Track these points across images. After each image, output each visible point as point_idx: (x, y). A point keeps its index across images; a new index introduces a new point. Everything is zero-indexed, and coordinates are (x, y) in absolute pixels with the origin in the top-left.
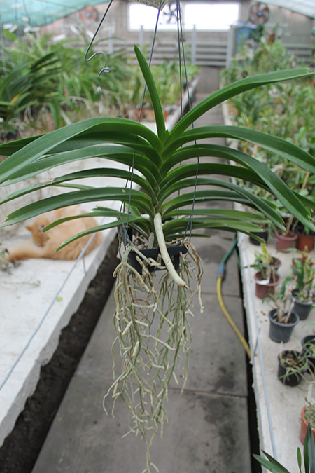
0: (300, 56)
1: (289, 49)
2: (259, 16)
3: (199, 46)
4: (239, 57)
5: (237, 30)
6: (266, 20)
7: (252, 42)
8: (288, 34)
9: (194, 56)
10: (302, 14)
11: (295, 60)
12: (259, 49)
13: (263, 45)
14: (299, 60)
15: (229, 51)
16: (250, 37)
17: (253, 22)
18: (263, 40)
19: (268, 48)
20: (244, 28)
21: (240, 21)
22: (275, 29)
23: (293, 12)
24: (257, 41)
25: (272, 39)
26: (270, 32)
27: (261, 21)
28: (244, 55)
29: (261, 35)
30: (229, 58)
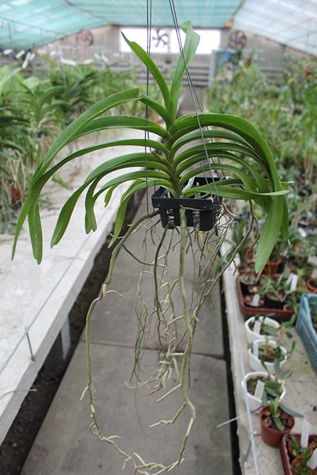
0: (272, 78)
1: (263, 71)
2: (237, 43)
4: (219, 78)
5: (218, 55)
6: (243, 46)
7: (230, 65)
8: (263, 59)
10: (276, 42)
11: (266, 81)
12: (237, 71)
13: (240, 68)
14: (269, 81)
15: (211, 72)
16: (230, 60)
17: (232, 48)
18: (241, 63)
19: (245, 70)
20: (224, 52)
21: (221, 46)
22: (251, 54)
24: (235, 64)
25: (249, 62)
26: (247, 57)
27: (239, 46)
28: (223, 75)
29: (239, 59)
30: (211, 79)
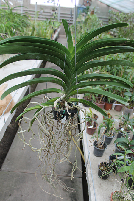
0: (104, 21)
1: (99, 18)
2: (87, 3)
3: (61, 14)
4: (78, 20)
5: (78, 8)
6: (90, 5)
7: (84, 14)
8: (99, 12)
9: (59, 18)
10: (105, 4)
11: (102, 23)
12: (87, 17)
13: (89, 15)
14: (104, 23)
15: (74, 17)
16: (83, 11)
17: (85, 5)
18: (89, 13)
19: (91, 17)
20: (81, 7)
21: (79, 4)
22: (94, 9)
23: (101, 2)
24: (86, 13)
25: (93, 13)
26: (92, 10)
27: (88, 5)
28: (81, 19)
29: (88, 11)
30: (74, 20)
